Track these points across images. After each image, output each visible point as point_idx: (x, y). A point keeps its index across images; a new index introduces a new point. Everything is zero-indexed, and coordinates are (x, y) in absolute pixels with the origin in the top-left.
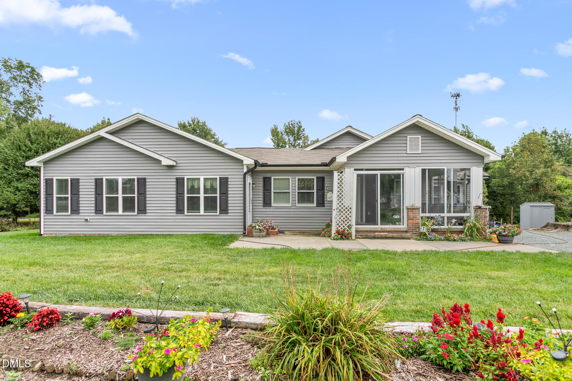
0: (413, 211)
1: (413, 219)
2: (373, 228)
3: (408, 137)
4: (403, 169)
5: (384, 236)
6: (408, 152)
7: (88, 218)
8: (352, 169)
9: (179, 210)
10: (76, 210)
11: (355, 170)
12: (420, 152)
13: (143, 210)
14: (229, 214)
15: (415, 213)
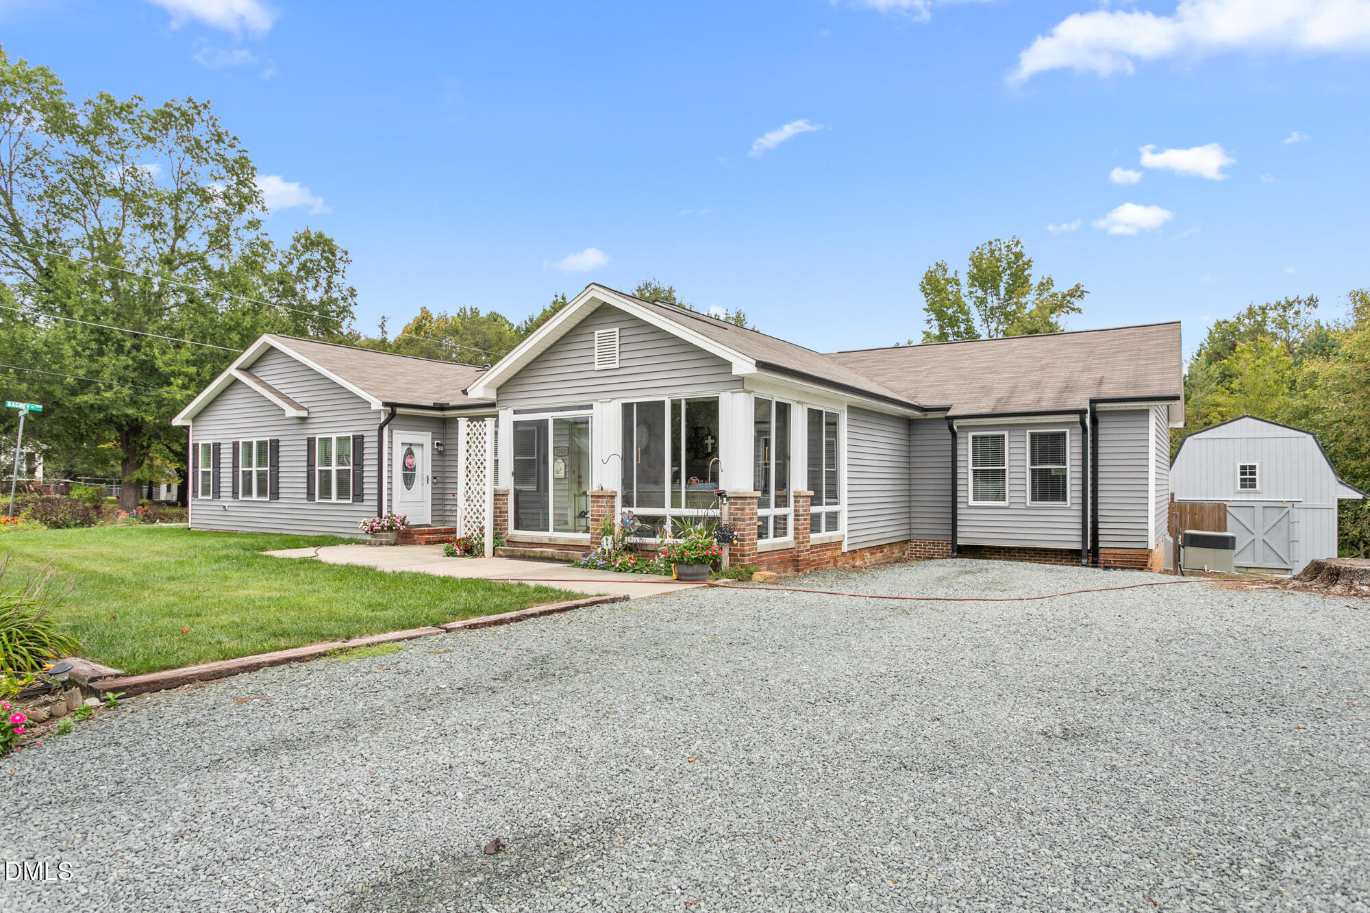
0: (598, 502)
1: (598, 520)
2: (538, 538)
3: (596, 332)
4: (590, 407)
5: (538, 555)
6: (597, 367)
7: (226, 505)
8: (510, 411)
9: (310, 495)
10: (217, 494)
11: (515, 412)
12: (617, 365)
13: (275, 495)
14: (365, 503)
15: (601, 506)
